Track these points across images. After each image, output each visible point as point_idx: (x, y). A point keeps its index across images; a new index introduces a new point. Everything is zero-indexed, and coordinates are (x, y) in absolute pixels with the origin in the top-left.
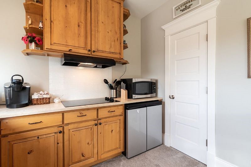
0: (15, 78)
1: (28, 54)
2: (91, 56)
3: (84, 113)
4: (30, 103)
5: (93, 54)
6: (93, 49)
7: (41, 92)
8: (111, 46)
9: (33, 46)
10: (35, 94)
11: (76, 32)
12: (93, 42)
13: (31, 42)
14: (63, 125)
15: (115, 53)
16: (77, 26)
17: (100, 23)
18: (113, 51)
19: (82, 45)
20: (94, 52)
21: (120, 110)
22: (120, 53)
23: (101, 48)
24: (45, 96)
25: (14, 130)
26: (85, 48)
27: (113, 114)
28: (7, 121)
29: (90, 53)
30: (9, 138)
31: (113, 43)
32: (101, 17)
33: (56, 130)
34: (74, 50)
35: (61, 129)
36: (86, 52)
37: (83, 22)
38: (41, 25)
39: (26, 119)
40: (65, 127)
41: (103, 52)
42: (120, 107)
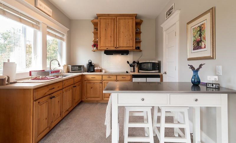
0: (90, 61)
1: (94, 51)
2: (117, 50)
3: (111, 76)
4: (94, 71)
5: (117, 49)
6: (118, 46)
7: (98, 67)
8: (127, 44)
9: (95, 48)
10: (96, 67)
11: (110, 40)
12: (118, 43)
13: (94, 47)
14: (102, 80)
15: (130, 47)
16: (110, 37)
17: (121, 32)
18: (128, 45)
19: (113, 45)
20: (118, 48)
21: (129, 78)
22: (133, 46)
23: (121, 45)
24: (99, 69)
25: (87, 79)
26: (114, 47)
27: (124, 79)
28: (86, 76)
29: (116, 49)
30: (87, 81)
31: (128, 42)
32: (122, 30)
33: (100, 82)
34: (109, 48)
35: (101, 82)
36: (114, 48)
37: (113, 34)
38: (97, 40)
39: (91, 76)
40: (103, 81)
41: (123, 47)
42: (129, 76)
